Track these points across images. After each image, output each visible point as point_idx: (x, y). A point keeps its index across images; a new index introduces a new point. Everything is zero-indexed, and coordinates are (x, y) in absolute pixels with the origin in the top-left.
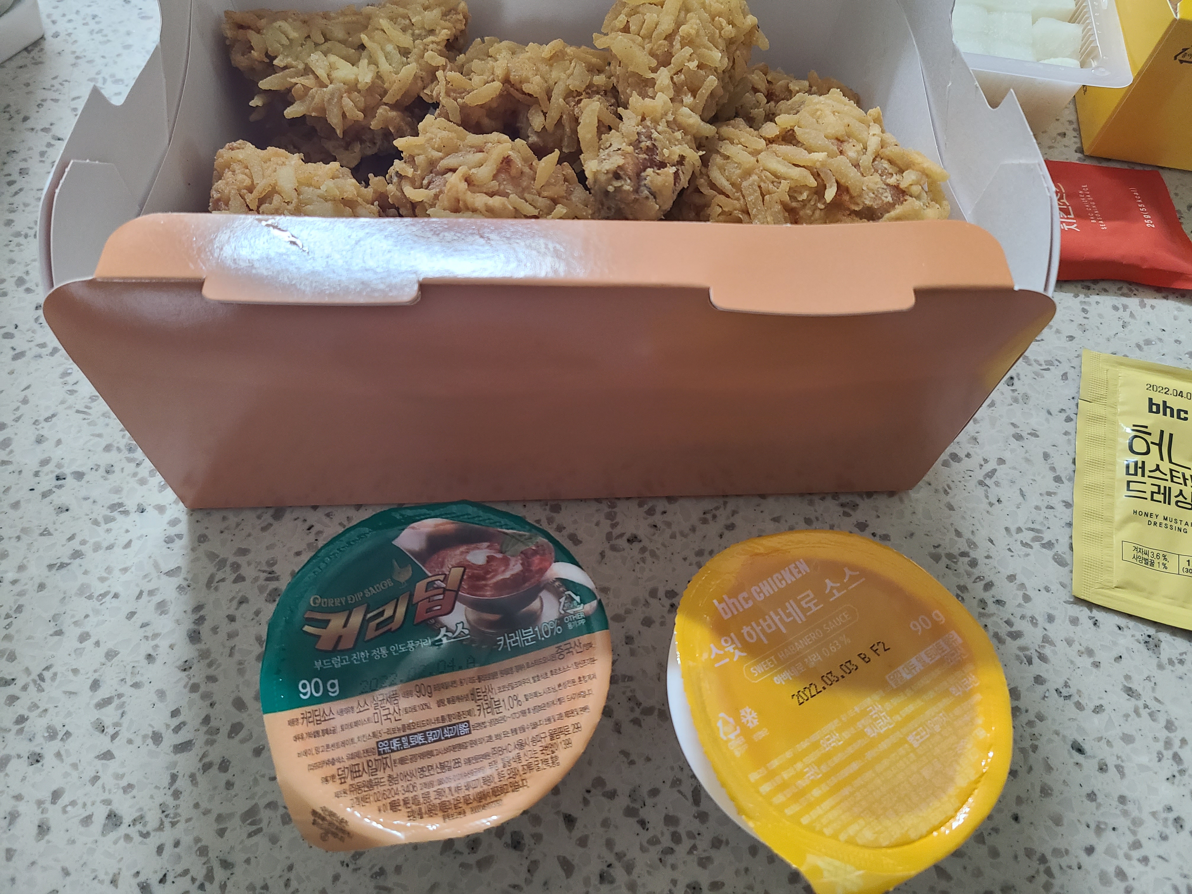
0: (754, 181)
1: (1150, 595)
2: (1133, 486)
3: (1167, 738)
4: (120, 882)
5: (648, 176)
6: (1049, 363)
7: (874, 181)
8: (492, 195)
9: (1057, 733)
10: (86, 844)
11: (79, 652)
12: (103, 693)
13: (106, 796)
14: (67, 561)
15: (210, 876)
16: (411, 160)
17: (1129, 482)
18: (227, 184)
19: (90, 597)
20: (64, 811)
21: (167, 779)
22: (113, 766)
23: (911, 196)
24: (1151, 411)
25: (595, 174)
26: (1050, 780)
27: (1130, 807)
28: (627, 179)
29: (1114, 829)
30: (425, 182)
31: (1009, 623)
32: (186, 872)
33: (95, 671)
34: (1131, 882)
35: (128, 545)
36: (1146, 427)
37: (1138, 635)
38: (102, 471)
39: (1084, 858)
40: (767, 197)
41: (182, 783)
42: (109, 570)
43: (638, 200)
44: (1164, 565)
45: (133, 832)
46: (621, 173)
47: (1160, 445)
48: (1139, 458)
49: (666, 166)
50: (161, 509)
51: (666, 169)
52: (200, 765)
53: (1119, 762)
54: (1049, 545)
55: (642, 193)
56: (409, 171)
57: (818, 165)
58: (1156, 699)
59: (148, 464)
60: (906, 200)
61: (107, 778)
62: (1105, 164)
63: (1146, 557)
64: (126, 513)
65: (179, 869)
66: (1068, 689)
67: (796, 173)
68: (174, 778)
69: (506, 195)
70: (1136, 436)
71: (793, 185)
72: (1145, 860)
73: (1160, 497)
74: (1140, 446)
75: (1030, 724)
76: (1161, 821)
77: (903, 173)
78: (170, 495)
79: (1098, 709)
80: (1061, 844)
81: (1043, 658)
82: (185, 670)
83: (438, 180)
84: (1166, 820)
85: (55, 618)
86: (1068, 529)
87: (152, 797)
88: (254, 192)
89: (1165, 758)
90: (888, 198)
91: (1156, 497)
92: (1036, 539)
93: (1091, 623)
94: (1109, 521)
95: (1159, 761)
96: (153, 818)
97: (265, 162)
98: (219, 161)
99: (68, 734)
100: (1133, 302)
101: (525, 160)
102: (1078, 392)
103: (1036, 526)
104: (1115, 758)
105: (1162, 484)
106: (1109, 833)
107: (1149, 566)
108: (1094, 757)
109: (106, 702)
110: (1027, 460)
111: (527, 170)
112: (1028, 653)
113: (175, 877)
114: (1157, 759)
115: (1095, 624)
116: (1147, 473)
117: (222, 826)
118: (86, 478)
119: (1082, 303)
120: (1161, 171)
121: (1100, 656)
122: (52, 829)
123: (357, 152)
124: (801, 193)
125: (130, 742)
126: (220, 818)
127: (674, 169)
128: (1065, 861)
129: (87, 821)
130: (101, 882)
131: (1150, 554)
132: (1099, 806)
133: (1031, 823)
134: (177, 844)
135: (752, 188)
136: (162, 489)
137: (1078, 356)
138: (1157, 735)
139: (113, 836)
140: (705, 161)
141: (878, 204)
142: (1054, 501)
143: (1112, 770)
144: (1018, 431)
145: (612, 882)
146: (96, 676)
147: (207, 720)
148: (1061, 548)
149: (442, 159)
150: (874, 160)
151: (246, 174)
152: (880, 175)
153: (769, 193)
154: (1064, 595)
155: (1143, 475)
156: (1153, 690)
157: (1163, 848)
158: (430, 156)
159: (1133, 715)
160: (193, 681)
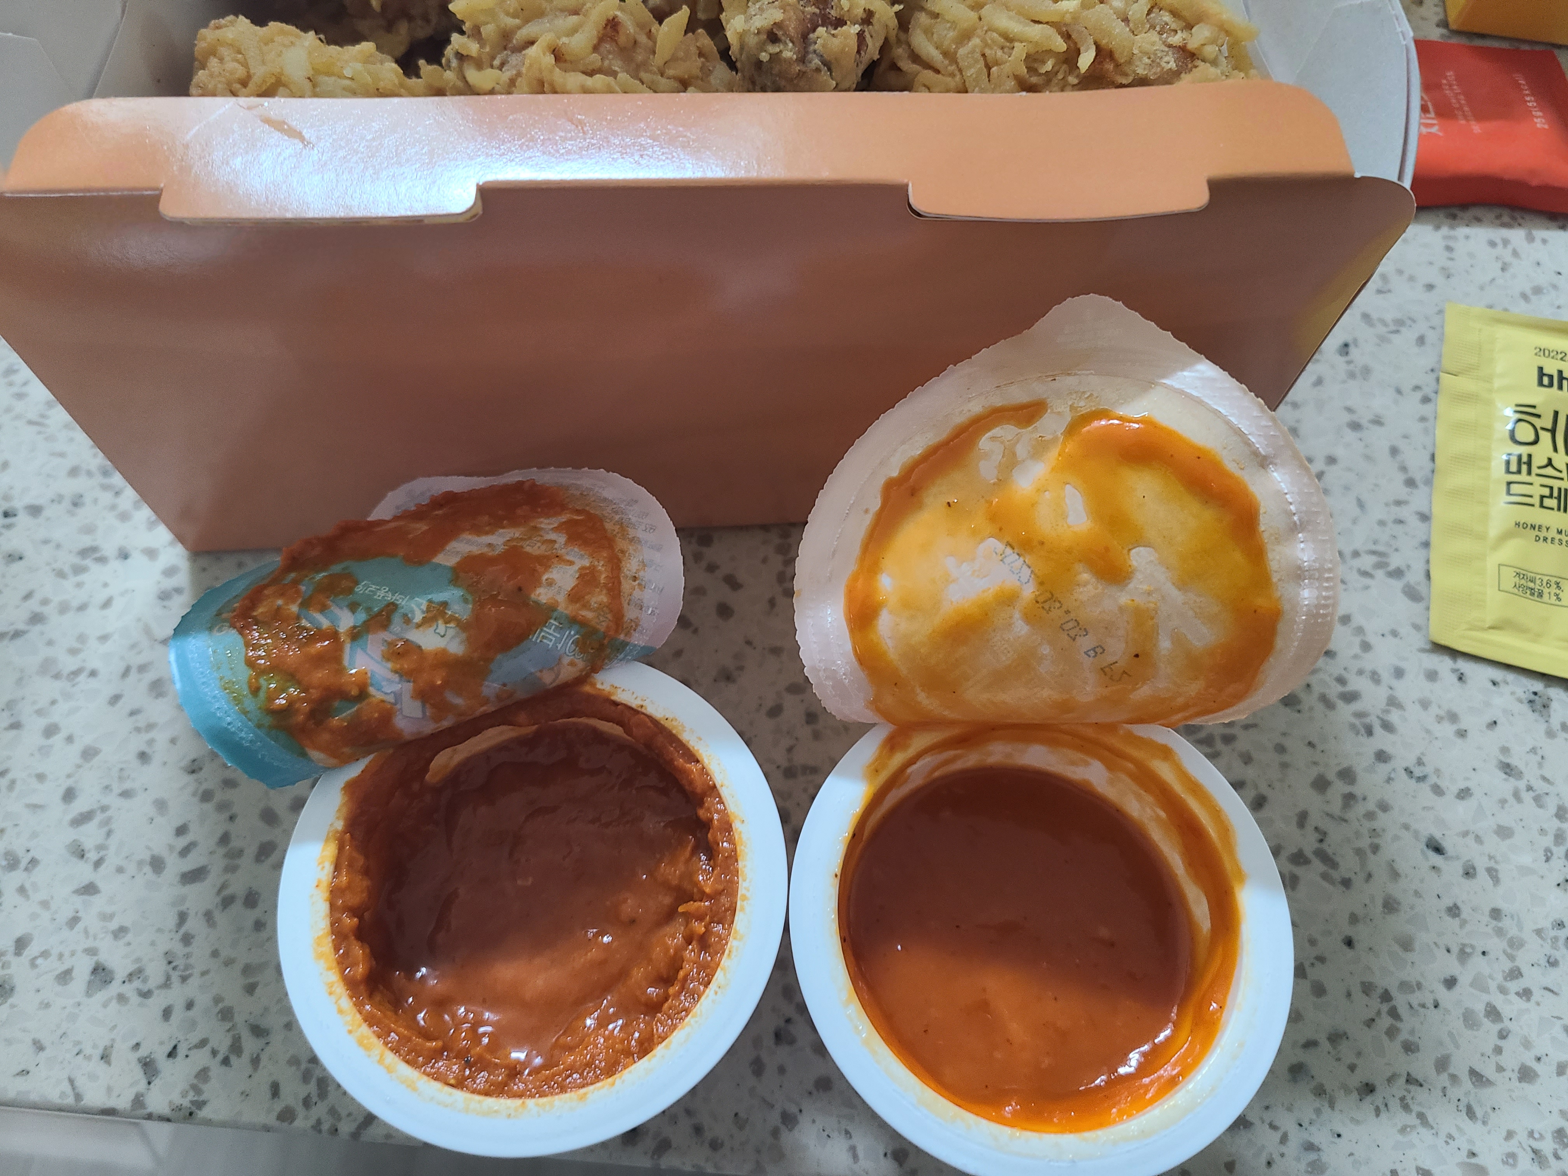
0: (975, 46)
1: (1537, 637)
2: (1515, 488)
3: (1559, 829)
4: (114, 1057)
5: (818, 38)
6: (1400, 323)
7: (1149, 41)
8: (591, 73)
9: (1406, 827)
10: (65, 1008)
11: (44, 751)
12: (80, 805)
13: (89, 944)
14: (21, 626)
15: (236, 1048)
16: (476, 33)
17: (1509, 484)
18: (211, 76)
19: (57, 676)
20: (33, 964)
21: (171, 920)
22: (98, 903)
23: (1203, 61)
24: (1541, 383)
25: (742, 36)
26: (1396, 890)
27: (1506, 923)
28: (788, 41)
29: (1484, 953)
30: (496, 62)
31: (1341, 681)
32: (203, 1043)
33: (69, 776)
34: (1507, 1022)
35: (107, 604)
36: (1534, 407)
37: (1520, 692)
38: (66, 504)
39: (1442, 994)
40: (994, 69)
41: (194, 924)
42: (82, 638)
43: (804, 73)
44: (1557, 595)
45: (129, 990)
46: (780, 33)
47: (1553, 431)
48: (1524, 450)
49: (846, 24)
50: (151, 553)
51: (845, 28)
52: (218, 900)
53: (1492, 864)
54: (1397, 573)
55: (810, 62)
56: (472, 48)
57: (1068, 19)
58: (1544, 779)
59: (130, 493)
60: (1196, 67)
61: (89, 919)
62: (1479, 43)
63: (1531, 585)
64: (102, 560)
65: (195, 1038)
66: (1421, 768)
67: (1036, 32)
68: (182, 917)
69: (614, 74)
70: (1520, 420)
71: (1032, 51)
72: (1526, 994)
73: (1553, 503)
74: (1525, 433)
75: (1370, 816)
76: (1549, 941)
77: (1191, 30)
78: (162, 535)
79: (1464, 794)
80: (1410, 975)
81: (1388, 727)
82: (193, 772)
83: (514, 59)
84: (1555, 939)
85: (10, 705)
86: (1423, 552)
87: (153, 944)
88: (250, 85)
89: (1555, 857)
90: (1170, 63)
91: (1547, 502)
92: (1379, 566)
93: (1454, 678)
94: (1481, 537)
95: (1548, 860)
96: (155, 971)
97: (266, 44)
98: (201, 45)
99: (34, 862)
100: (1516, 235)
101: (641, 26)
102: (1439, 362)
103: (1380, 548)
104: (1486, 858)
105: (1556, 484)
106: (1478, 959)
107: (1535, 598)
108: (1458, 858)
109: (84, 818)
110: (1368, 458)
111: (643, 39)
112: (1367, 720)
113: (189, 1049)
114: (1544, 858)
115: (1460, 679)
116: (1535, 470)
117: (251, 980)
118: (46, 513)
119: (1446, 238)
120: (1556, 52)
121: (1467, 721)
122: (17, 989)
123: (403, 33)
124: (1044, 62)
125: (120, 870)
126: (247, 970)
127: (857, 28)
128: (1415, 998)
129: (65, 977)
130: (88, 1058)
131: (1538, 582)
132: (1464, 923)
133: (1370, 949)
134: (190, 1005)
135: (973, 57)
136: (151, 526)
137: (1441, 312)
138: (1545, 826)
139: (101, 996)
140: (904, 22)
141: (1155, 73)
142: (1405, 513)
143: (1482, 874)
144: (1354, 417)
145: (792, 1041)
146: (70, 782)
147: (225, 839)
148: (1415, 577)
149: (519, 28)
150: (1149, 12)
151: (237, 61)
152: (1159, 33)
153: (997, 63)
154: (1418, 641)
155: (1529, 473)
156: (1540, 765)
157: (1552, 977)
158: (503, 25)
159: (1511, 800)
160: (205, 786)
